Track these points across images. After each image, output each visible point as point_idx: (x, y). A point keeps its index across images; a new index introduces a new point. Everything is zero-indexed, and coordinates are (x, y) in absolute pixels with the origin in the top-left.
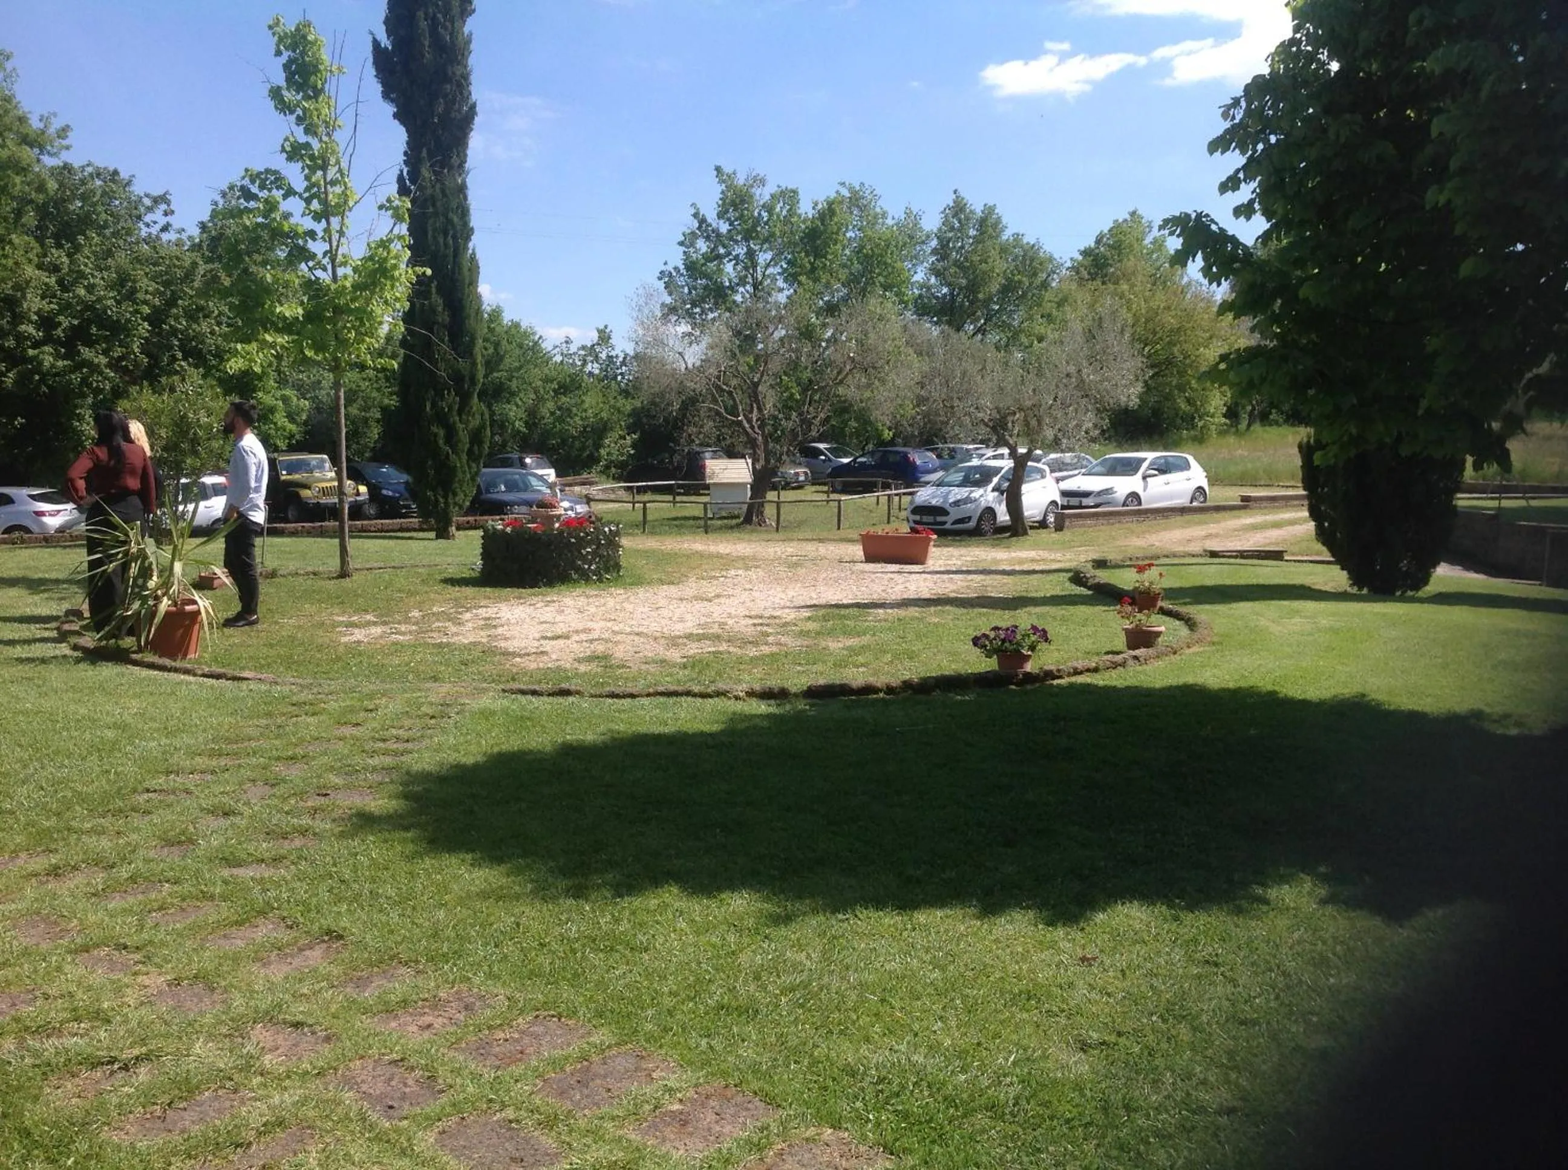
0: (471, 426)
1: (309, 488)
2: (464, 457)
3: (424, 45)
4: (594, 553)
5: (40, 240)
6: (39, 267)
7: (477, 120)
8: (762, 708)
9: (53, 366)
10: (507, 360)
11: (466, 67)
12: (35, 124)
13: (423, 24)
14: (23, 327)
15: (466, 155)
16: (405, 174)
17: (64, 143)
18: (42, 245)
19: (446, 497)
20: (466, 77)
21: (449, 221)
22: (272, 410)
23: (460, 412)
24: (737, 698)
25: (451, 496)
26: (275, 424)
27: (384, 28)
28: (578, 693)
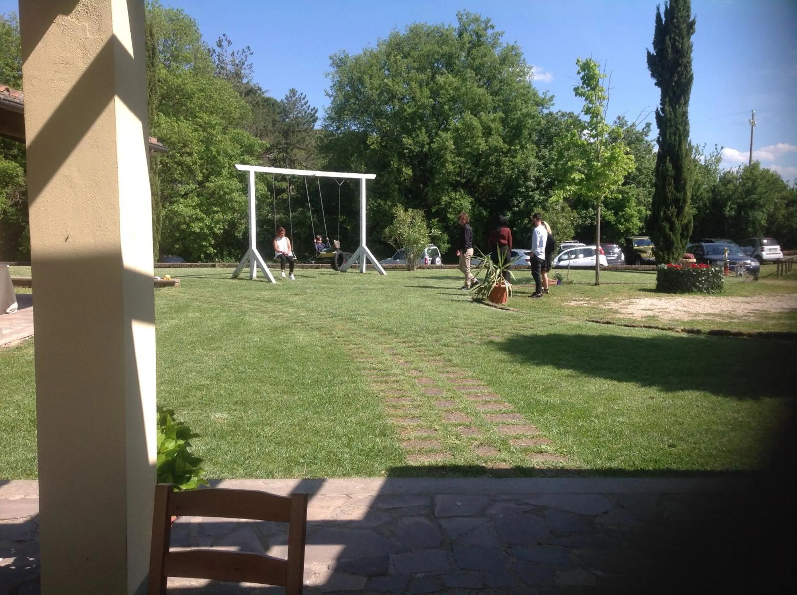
0: (683, 223)
1: (646, 253)
2: (679, 237)
3: (668, 52)
4: (706, 280)
5: (538, 146)
6: (537, 157)
7: (694, 81)
8: (684, 335)
9: (539, 199)
10: (759, 189)
11: (689, 58)
12: (541, 96)
13: (668, 42)
14: (528, 183)
15: (689, 98)
16: (659, 109)
17: (552, 103)
18: (539, 147)
19: (668, 255)
20: (689, 63)
21: (678, 129)
22: (632, 216)
23: (677, 216)
24: (677, 331)
25: (671, 254)
26: (633, 223)
27: (653, 46)
28: (613, 323)
